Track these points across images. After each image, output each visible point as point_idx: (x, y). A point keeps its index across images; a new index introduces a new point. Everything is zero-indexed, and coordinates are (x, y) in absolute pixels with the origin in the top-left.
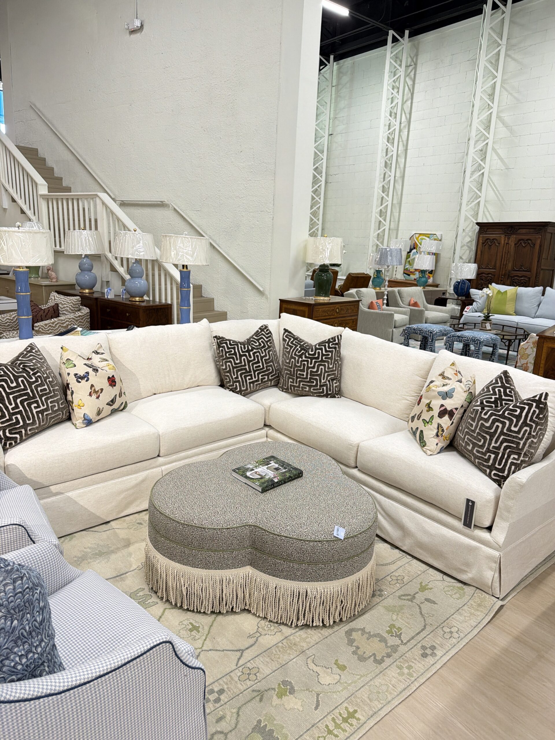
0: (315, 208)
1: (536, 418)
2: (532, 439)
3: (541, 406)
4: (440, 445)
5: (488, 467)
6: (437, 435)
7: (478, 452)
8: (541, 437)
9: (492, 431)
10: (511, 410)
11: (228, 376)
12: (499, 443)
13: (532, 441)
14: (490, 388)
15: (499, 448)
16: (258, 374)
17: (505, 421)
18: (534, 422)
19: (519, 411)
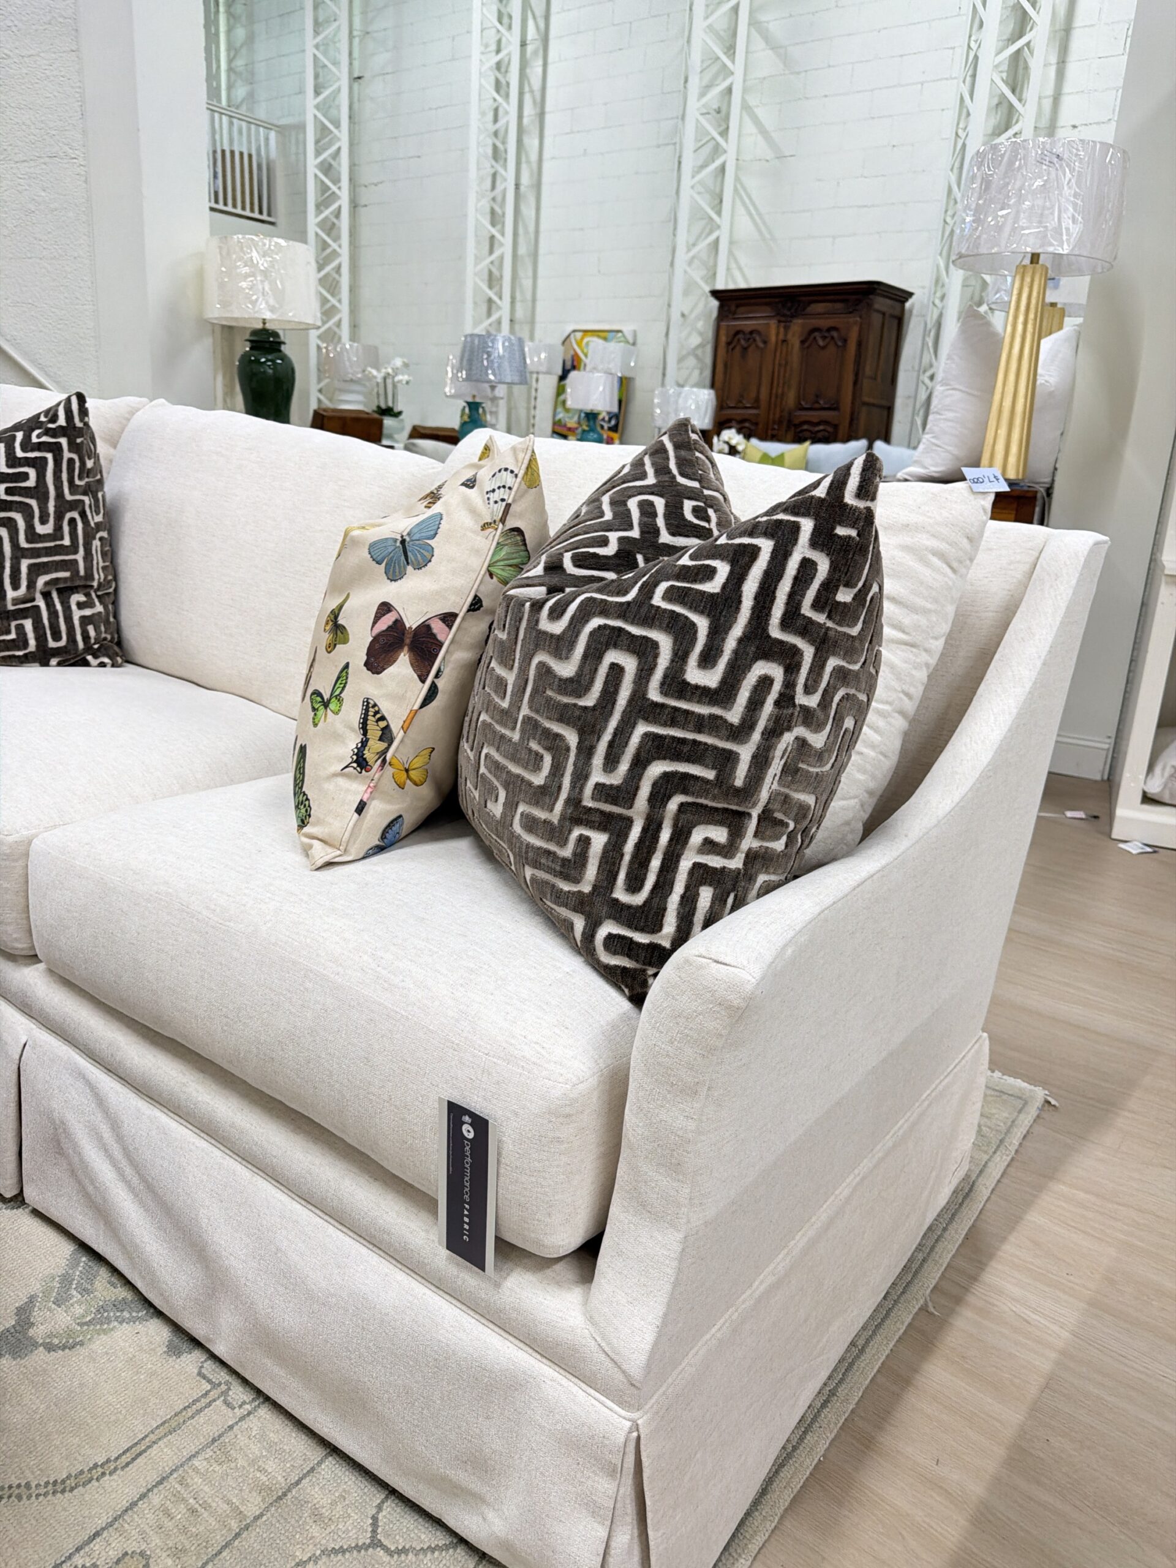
1: (817, 605)
2: (800, 731)
3: (841, 531)
4: (380, 812)
5: (580, 903)
6: (361, 762)
7: (531, 824)
8: (849, 723)
9: (589, 700)
10: (685, 573)
12: (624, 767)
13: (802, 743)
14: (606, 499)
15: (624, 794)
17: (654, 635)
18: (806, 629)
19: (723, 569)
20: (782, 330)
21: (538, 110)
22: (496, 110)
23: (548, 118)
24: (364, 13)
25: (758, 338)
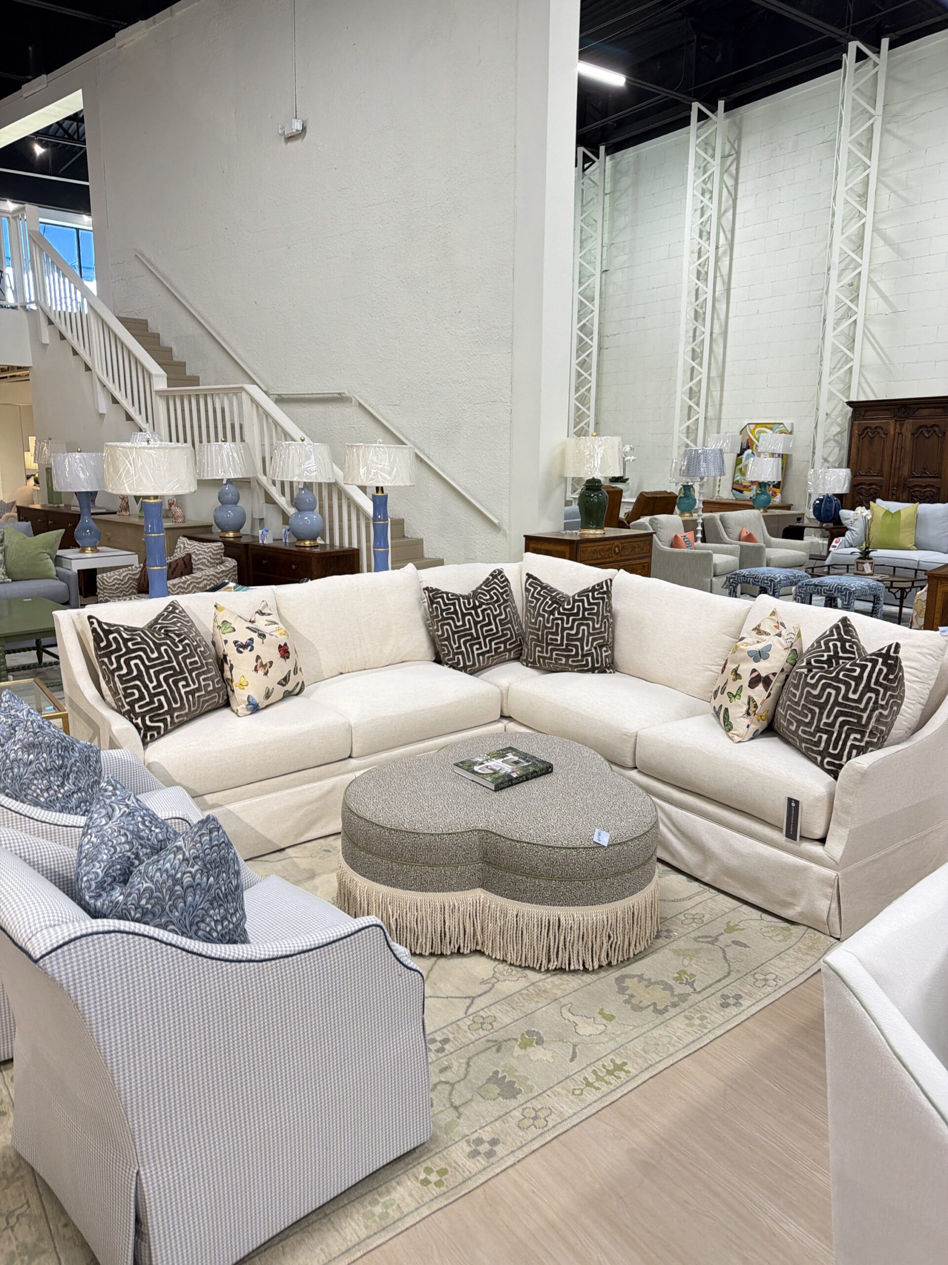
0: (583, 390)
1: (884, 679)
2: (880, 710)
4: (753, 728)
5: (819, 753)
6: (748, 714)
7: (804, 732)
8: (895, 708)
9: (822, 700)
10: (848, 670)
11: (445, 645)
12: (832, 718)
13: (881, 713)
14: (822, 642)
15: (832, 725)
16: (490, 641)
17: (840, 685)
18: (881, 685)
19: (858, 670)
20: (898, 426)
21: (726, 287)
22: (697, 290)
23: (733, 292)
24: (611, 232)
25: (881, 431)
